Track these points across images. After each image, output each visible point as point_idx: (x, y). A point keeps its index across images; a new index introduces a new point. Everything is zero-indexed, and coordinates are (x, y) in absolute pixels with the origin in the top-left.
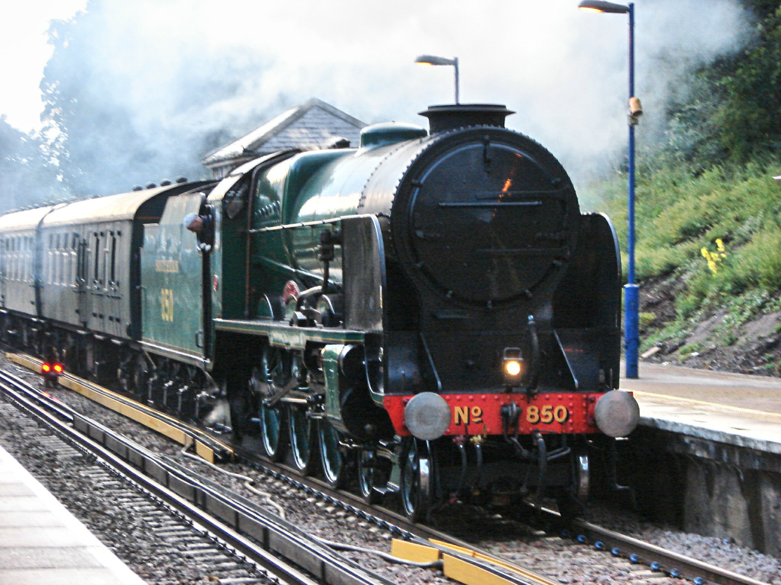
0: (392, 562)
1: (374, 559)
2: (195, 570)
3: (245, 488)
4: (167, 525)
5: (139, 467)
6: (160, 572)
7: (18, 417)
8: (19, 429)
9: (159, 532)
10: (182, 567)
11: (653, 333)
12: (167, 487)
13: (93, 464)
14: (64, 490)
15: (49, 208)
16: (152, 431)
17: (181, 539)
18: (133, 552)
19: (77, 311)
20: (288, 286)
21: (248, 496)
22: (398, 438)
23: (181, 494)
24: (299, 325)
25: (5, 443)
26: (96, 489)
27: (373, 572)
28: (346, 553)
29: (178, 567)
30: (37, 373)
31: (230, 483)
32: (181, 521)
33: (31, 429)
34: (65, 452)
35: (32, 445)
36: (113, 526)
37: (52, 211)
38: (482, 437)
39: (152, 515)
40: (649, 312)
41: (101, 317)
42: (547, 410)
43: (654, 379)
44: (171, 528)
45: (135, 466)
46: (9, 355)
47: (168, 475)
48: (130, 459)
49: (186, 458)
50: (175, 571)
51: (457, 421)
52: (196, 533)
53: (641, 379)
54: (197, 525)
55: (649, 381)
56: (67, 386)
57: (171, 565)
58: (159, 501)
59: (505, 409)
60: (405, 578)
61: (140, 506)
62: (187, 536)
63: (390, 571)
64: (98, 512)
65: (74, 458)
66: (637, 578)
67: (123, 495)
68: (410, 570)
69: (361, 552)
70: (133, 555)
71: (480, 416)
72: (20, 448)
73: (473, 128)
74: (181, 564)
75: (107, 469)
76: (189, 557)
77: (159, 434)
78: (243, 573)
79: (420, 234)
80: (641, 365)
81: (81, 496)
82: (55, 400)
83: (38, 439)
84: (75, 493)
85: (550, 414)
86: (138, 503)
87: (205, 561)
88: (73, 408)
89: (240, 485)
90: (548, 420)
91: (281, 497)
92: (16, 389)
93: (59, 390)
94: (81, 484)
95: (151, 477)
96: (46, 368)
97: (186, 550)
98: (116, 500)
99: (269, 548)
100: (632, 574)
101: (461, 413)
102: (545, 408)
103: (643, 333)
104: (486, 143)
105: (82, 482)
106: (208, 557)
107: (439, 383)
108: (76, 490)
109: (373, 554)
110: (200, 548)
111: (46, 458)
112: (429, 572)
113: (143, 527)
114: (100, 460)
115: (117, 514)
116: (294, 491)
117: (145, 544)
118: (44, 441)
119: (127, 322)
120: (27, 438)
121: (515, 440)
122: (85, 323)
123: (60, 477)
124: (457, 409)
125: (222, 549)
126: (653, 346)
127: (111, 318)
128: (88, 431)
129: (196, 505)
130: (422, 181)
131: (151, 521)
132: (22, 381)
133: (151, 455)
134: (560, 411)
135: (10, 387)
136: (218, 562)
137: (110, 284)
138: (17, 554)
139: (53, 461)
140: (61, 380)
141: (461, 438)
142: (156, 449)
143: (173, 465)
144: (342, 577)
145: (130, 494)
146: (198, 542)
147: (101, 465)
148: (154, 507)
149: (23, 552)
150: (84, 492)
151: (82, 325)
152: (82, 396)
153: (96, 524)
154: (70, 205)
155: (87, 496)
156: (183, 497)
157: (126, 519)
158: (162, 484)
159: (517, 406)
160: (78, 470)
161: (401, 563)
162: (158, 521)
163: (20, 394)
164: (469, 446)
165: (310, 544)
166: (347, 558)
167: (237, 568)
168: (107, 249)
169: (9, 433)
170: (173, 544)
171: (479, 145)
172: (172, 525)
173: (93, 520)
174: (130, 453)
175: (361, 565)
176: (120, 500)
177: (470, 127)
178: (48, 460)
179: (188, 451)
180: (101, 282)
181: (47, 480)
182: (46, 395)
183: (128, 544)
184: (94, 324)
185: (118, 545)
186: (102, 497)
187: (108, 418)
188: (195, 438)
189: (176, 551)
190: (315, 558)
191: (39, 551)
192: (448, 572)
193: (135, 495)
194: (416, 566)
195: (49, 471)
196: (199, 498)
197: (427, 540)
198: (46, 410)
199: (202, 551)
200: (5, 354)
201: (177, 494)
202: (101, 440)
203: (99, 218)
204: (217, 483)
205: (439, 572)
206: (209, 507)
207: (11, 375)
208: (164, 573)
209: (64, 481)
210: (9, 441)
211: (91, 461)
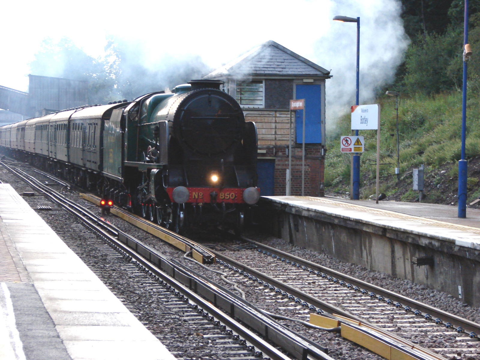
0: (310, 327)
1: (298, 325)
2: (189, 329)
3: (221, 279)
4: (172, 301)
5: (157, 265)
6: (167, 330)
7: (85, 232)
8: (85, 239)
9: (168, 305)
10: (181, 327)
11: (477, 190)
12: (173, 277)
13: (129, 262)
14: (111, 278)
15: (74, 111)
16: (166, 243)
17: (181, 310)
18: (151, 317)
19: (82, 159)
20: (148, 148)
21: (223, 285)
22: (172, 203)
23: (181, 282)
24: (147, 163)
25: (76, 248)
26: (130, 278)
27: (297, 333)
28: (281, 321)
29: (178, 327)
30: (97, 206)
31: (213, 277)
32: (181, 299)
33: (93, 240)
34: (112, 255)
35: (92, 250)
36: (139, 300)
37: (76, 112)
38: (202, 204)
39: (164, 295)
40: (475, 177)
41: (90, 161)
42: (227, 194)
43: (477, 219)
44: (175, 303)
45: (154, 264)
46: (81, 194)
47: (174, 270)
48: (152, 260)
49: (186, 260)
50: (176, 329)
51: (193, 197)
52: (190, 306)
53: (468, 218)
54: (191, 302)
55: (474, 220)
56: (116, 214)
57: (174, 326)
58: (169, 286)
59: (211, 194)
60: (317, 338)
61: (157, 289)
62: (184, 308)
63: (308, 332)
64: (131, 292)
65: (118, 258)
66: (460, 341)
67: (147, 282)
68: (321, 332)
69: (291, 321)
70: (151, 319)
71: (202, 196)
72: (85, 251)
73: (205, 89)
74: (180, 325)
75: (137, 266)
76: (185, 321)
77: (171, 245)
78: (218, 332)
79: (184, 128)
80: (468, 210)
81: (121, 282)
82: (108, 222)
83: (96, 246)
84: (117, 280)
85: (228, 196)
86: (155, 287)
87: (195, 323)
88: (118, 227)
89: (218, 277)
90: (228, 198)
91: (243, 285)
92: (84, 215)
93: (111, 216)
94: (121, 274)
95: (164, 271)
96: (103, 203)
97: (183, 317)
98: (142, 284)
99: (235, 317)
100: (457, 339)
101: (195, 195)
102: (226, 194)
103: (470, 190)
104: (210, 95)
105: (122, 273)
106: (197, 321)
107: (187, 183)
108: (118, 278)
109: (298, 322)
110: (192, 315)
111: (100, 257)
112: (332, 334)
113: (158, 302)
114: (134, 260)
115: (142, 293)
116: (251, 282)
117: (158, 312)
118: (100, 247)
119: (99, 163)
120: (90, 245)
121: (215, 205)
122: (85, 165)
123: (108, 270)
124: (194, 193)
125: (206, 317)
126: (477, 198)
127: (93, 162)
128: (127, 242)
129: (191, 289)
130: (185, 108)
131: (163, 298)
132: (88, 210)
133: (164, 257)
134: (232, 195)
135: (81, 214)
136: (203, 324)
137: (93, 146)
138: (77, 316)
139: (105, 260)
140: (112, 210)
141: (195, 204)
142: (168, 254)
143: (178, 264)
144: (278, 336)
145: (151, 281)
146: (191, 311)
147: (134, 263)
148: (165, 290)
149: (81, 315)
150: (123, 279)
151: (84, 166)
152: (125, 220)
153: (129, 299)
154: (84, 109)
155: (125, 281)
156: (183, 284)
157: (148, 296)
158: (170, 276)
159: (216, 192)
160: (120, 266)
161: (315, 328)
162: (168, 298)
163: (86, 218)
164: (198, 206)
165: (259, 315)
166: (282, 324)
167: (214, 328)
168: (93, 131)
169: (79, 242)
170: (176, 312)
171: (207, 96)
172: (176, 301)
173: (127, 297)
174: (152, 256)
175: (290, 329)
176: (144, 284)
177: (204, 89)
178: (101, 259)
179: (188, 256)
180: (90, 146)
181: (100, 271)
182: (102, 219)
183: (148, 312)
184: (88, 165)
185: (142, 312)
186: (133, 282)
187: (140, 234)
188: (192, 248)
189: (178, 317)
190: (262, 323)
191: (90, 314)
192: (344, 334)
193: (154, 282)
194: (324, 330)
195: (102, 266)
196: (193, 285)
197: (332, 314)
198: (102, 228)
199: (193, 318)
200: (79, 194)
201: (179, 282)
202: (135, 248)
203: (91, 116)
204: (204, 276)
205: (338, 334)
206: (198, 291)
207: (81, 206)
208: (169, 330)
209: (111, 272)
210: (78, 247)
211: (129, 260)
